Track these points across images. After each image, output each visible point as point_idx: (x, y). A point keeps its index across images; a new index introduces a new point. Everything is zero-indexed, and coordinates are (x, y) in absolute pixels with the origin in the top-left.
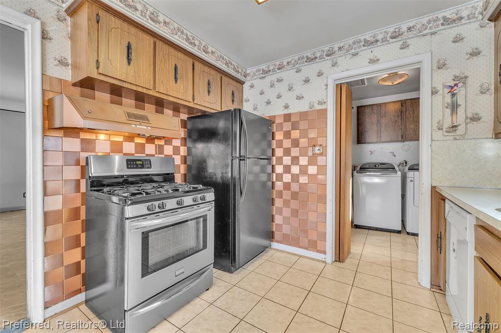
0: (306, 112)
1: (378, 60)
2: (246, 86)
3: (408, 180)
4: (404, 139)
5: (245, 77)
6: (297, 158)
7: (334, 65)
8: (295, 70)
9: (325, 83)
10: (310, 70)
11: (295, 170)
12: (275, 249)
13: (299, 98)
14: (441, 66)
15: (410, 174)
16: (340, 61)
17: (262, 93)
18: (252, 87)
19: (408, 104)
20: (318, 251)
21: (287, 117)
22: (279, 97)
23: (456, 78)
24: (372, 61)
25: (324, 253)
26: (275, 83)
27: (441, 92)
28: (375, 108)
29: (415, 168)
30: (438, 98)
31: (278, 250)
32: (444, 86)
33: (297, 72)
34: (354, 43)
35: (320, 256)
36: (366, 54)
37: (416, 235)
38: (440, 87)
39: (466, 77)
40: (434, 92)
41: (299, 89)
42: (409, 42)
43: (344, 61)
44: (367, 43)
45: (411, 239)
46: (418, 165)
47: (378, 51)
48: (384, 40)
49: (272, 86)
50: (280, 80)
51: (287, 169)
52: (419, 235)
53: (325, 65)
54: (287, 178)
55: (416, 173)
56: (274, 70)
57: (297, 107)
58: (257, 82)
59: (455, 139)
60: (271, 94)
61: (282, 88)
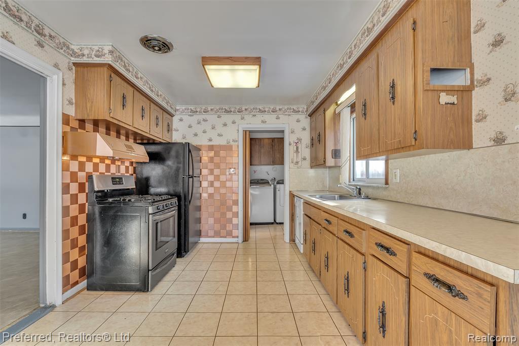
0: (225, 145)
1: (266, 122)
2: (175, 119)
3: (277, 189)
4: (274, 163)
5: (176, 112)
6: (219, 176)
7: (243, 118)
8: (217, 116)
9: (237, 128)
10: (227, 118)
11: (217, 184)
12: (202, 243)
13: (220, 135)
14: (293, 132)
15: (278, 186)
16: (246, 117)
17: (190, 127)
18: (181, 120)
19: (276, 140)
20: (233, 237)
21: (211, 148)
22: (204, 132)
23: (298, 139)
24: (264, 122)
25: (238, 237)
26: (202, 121)
27: (292, 145)
28: (257, 141)
29: (281, 182)
30: (291, 147)
31: (204, 243)
32: (294, 142)
33: (218, 117)
34: (254, 109)
35: (235, 240)
36: (260, 117)
37: (282, 223)
38: (292, 142)
39: (301, 139)
40: (290, 144)
41: (220, 129)
42: (280, 116)
43: (248, 117)
44: (260, 111)
45: (279, 227)
46: (283, 180)
47: (266, 117)
48: (269, 112)
49: (199, 123)
50: (205, 120)
51: (211, 184)
52: (284, 224)
53: (237, 117)
54: (211, 190)
55: (282, 186)
56: (200, 112)
57: (217, 141)
58: (185, 117)
59: (298, 168)
60: (198, 129)
61: (207, 126)
